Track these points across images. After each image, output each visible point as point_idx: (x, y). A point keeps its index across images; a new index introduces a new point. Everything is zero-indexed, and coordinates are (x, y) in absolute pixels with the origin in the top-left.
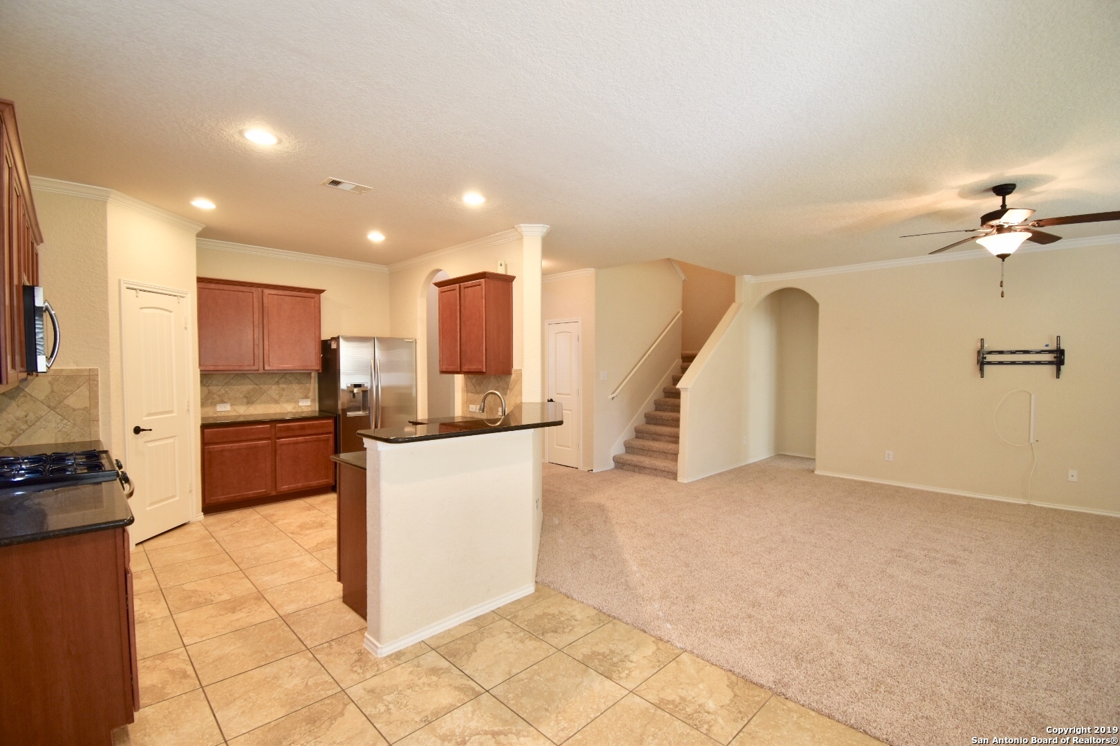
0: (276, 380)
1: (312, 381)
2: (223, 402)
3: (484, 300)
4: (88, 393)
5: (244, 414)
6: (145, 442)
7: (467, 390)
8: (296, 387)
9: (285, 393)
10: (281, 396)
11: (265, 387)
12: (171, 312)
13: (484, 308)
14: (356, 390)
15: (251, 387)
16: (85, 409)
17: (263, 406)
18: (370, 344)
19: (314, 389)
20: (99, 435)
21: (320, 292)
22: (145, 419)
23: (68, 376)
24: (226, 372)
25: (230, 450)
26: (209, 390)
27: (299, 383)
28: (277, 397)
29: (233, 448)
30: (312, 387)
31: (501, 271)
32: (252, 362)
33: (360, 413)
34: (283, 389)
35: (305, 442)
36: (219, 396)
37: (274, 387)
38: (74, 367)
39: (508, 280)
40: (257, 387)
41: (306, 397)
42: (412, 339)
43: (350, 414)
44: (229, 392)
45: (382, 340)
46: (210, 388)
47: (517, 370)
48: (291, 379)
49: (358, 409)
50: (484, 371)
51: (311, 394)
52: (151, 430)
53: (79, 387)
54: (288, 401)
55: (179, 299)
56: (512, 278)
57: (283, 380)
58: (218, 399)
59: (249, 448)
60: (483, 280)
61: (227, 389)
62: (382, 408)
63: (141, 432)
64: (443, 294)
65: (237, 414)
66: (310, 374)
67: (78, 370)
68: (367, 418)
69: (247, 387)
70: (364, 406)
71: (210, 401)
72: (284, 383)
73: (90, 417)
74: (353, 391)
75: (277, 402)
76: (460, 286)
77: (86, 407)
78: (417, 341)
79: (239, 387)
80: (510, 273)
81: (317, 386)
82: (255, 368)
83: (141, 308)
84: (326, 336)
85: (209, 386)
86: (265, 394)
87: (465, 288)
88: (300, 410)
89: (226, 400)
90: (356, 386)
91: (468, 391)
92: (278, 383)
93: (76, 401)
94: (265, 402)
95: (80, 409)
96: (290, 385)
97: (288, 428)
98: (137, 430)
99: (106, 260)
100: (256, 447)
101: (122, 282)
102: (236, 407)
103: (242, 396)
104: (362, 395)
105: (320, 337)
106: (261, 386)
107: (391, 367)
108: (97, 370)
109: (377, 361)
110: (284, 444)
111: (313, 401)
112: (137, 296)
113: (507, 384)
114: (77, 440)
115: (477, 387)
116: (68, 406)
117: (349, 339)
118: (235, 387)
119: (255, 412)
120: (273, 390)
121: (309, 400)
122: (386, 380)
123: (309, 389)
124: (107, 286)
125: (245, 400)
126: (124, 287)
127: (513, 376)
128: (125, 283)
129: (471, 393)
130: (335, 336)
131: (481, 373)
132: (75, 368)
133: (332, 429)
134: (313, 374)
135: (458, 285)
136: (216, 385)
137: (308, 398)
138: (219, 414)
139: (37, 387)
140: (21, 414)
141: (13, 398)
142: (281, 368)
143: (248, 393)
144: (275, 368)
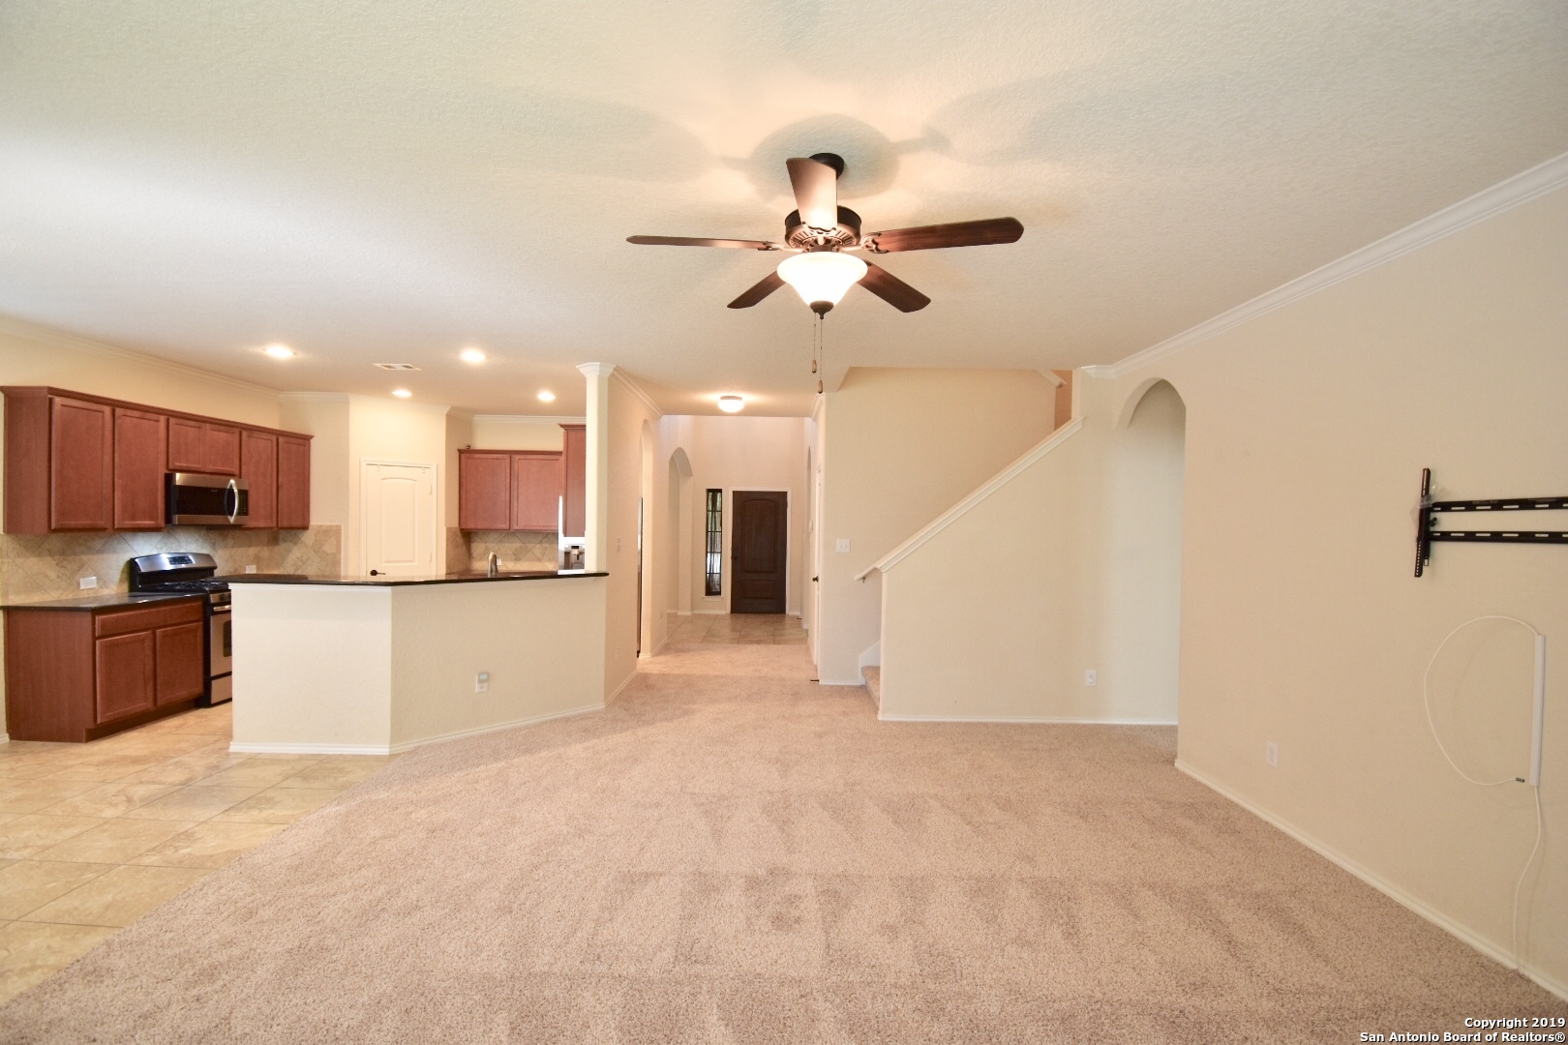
4: (335, 543)
12: (415, 481)
15: (519, 545)
16: (333, 554)
17: (527, 563)
22: (383, 565)
23: (325, 530)
26: (486, 546)
38: (328, 523)
40: (524, 546)
53: (330, 538)
55: (423, 470)
67: (330, 526)
69: (516, 545)
73: (335, 560)
83: (383, 479)
86: (530, 552)
94: (530, 560)
95: (330, 554)
99: (348, 446)
103: (511, 553)
106: (527, 544)
108: (340, 526)
116: (324, 551)
124: (349, 466)
125: (513, 557)
126: (364, 464)
128: (363, 461)
132: (330, 524)
136: (493, 543)
139: (308, 537)
140: (299, 555)
141: (295, 544)
142: (527, 528)
143: (516, 550)
144: (522, 528)
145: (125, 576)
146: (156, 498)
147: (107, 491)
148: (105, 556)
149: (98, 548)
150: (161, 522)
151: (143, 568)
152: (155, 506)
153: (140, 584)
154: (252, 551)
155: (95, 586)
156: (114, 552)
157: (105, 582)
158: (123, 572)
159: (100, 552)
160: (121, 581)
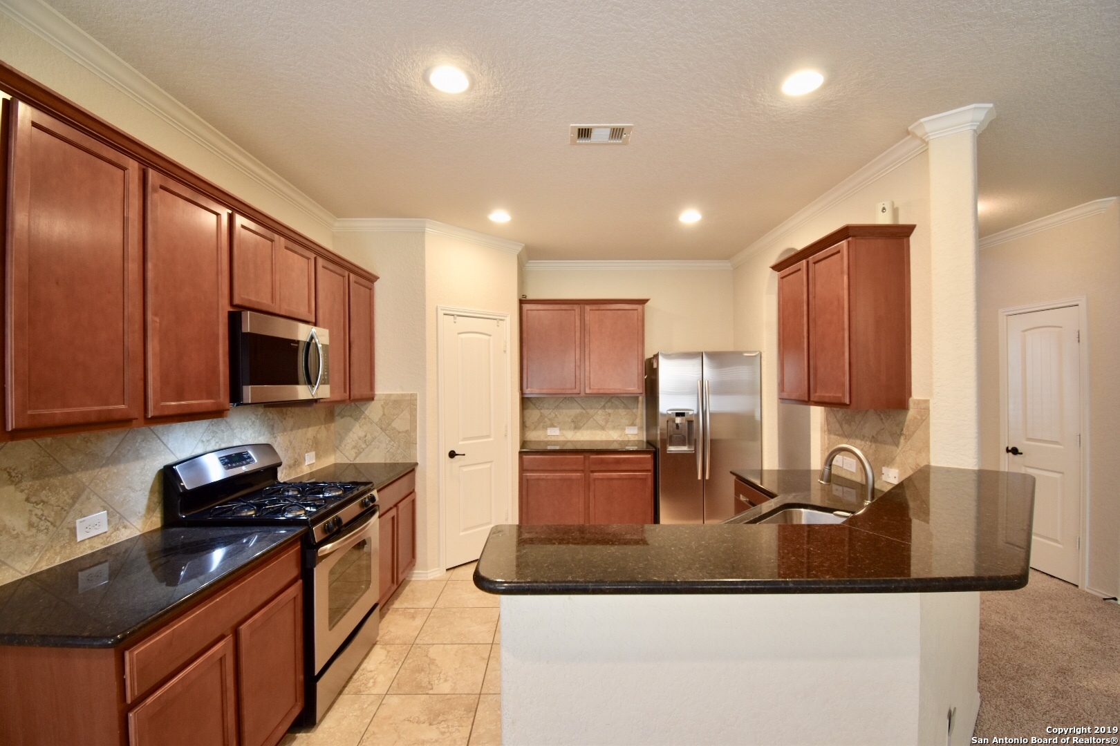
0: (603, 404)
1: (640, 405)
2: (552, 426)
3: (846, 277)
4: (409, 417)
5: (572, 439)
6: (460, 466)
7: (829, 429)
8: (622, 412)
9: (611, 419)
10: (607, 422)
11: (591, 412)
12: (490, 336)
13: (846, 292)
14: (678, 420)
15: (578, 411)
16: (407, 432)
17: (589, 432)
18: (697, 362)
19: (642, 415)
20: (416, 457)
21: (643, 302)
22: (460, 443)
23: (395, 401)
24: (557, 396)
25: (546, 480)
26: (541, 413)
27: (626, 407)
28: (602, 423)
29: (548, 478)
30: (639, 413)
31: (884, 219)
32: (574, 385)
33: (684, 449)
34: (609, 414)
35: (620, 479)
36: (549, 419)
37: (600, 412)
38: (399, 392)
39: (899, 235)
40: (584, 412)
41: (633, 424)
42: (756, 352)
43: (672, 449)
44: (558, 416)
45: (714, 356)
46: (542, 411)
47: (919, 402)
48: (617, 403)
49: (682, 442)
50: (847, 401)
51: (638, 421)
52: (464, 455)
53: (403, 411)
54: (614, 428)
55: (498, 323)
56: (910, 229)
57: (609, 404)
58: (549, 422)
59: (563, 480)
60: (844, 243)
61: (556, 413)
62: (711, 440)
63: (456, 457)
64: (785, 279)
65: (565, 439)
66: (638, 397)
67: (402, 395)
68: (692, 457)
69: (575, 411)
70: (688, 438)
71: (542, 424)
72: (610, 408)
73: (409, 439)
74: (674, 421)
75: (603, 428)
76: (808, 262)
77: (408, 430)
78: (763, 355)
79: (567, 411)
80: (902, 221)
81: (644, 411)
82: (576, 391)
83: (459, 333)
84: (649, 354)
85: (541, 409)
86: (592, 419)
87: (815, 263)
88: (626, 439)
89: (555, 425)
90: (678, 415)
91: (830, 431)
92: (604, 407)
93: (400, 424)
94: (591, 428)
95: (403, 432)
96: (617, 410)
97: (602, 462)
98: (452, 454)
99: (424, 288)
100: (570, 479)
101: (439, 309)
102: (564, 432)
103: (570, 420)
104: (685, 428)
105: (643, 355)
106: (588, 410)
107: (723, 389)
108: (416, 394)
109: (705, 383)
110: (598, 479)
111: (640, 428)
112: (455, 322)
113: (901, 425)
114: (400, 461)
115: (846, 426)
116: (394, 428)
117: (668, 356)
118: (564, 411)
119: (582, 439)
120: (599, 415)
121: (636, 427)
122: (715, 404)
123: (636, 416)
124: (425, 314)
125: (573, 425)
126: (441, 313)
127: (912, 413)
128: (442, 310)
129: (835, 435)
130: (656, 353)
131: (841, 405)
132: (401, 393)
133: (650, 466)
134: (640, 398)
135: (804, 262)
136: (548, 409)
137: (635, 425)
138: (549, 439)
139: (373, 411)
140: (361, 434)
141: (357, 419)
142: (602, 391)
143: (576, 417)
144: (595, 391)
145: (157, 498)
146: (216, 358)
147: (134, 340)
148: (122, 467)
149: (108, 454)
150: (224, 397)
151: (187, 483)
152: (215, 370)
153: (183, 511)
154: (311, 432)
155: (104, 528)
156: (138, 457)
157: (122, 517)
158: (152, 492)
159: (114, 460)
160: (149, 509)
